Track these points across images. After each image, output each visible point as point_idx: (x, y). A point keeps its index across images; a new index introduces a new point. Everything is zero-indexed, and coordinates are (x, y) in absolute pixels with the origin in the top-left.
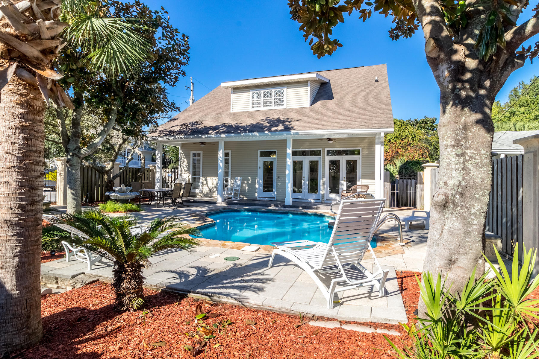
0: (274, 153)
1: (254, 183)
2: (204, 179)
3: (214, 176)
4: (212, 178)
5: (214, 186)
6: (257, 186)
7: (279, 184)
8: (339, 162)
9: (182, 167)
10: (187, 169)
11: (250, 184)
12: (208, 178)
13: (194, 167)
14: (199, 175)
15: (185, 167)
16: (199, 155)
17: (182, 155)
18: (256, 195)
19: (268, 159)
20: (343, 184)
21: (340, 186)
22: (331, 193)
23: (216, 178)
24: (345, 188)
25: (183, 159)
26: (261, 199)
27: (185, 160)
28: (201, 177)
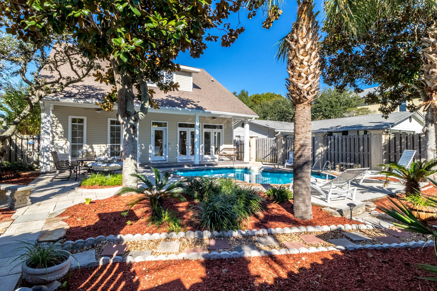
0: (165, 125)
1: (147, 149)
2: (88, 146)
3: (103, 144)
4: (99, 145)
5: (102, 153)
6: (150, 151)
7: (170, 149)
8: (210, 133)
9: (54, 134)
10: (62, 136)
11: (143, 150)
12: (94, 146)
13: (74, 134)
14: (82, 142)
15: (59, 133)
16: (81, 121)
17: (54, 119)
18: (150, 159)
19: (160, 129)
20: (213, 148)
21: (211, 149)
22: (205, 154)
23: (105, 145)
24: (214, 150)
25: (55, 123)
26: (155, 162)
27: (60, 125)
28: (86, 145)
